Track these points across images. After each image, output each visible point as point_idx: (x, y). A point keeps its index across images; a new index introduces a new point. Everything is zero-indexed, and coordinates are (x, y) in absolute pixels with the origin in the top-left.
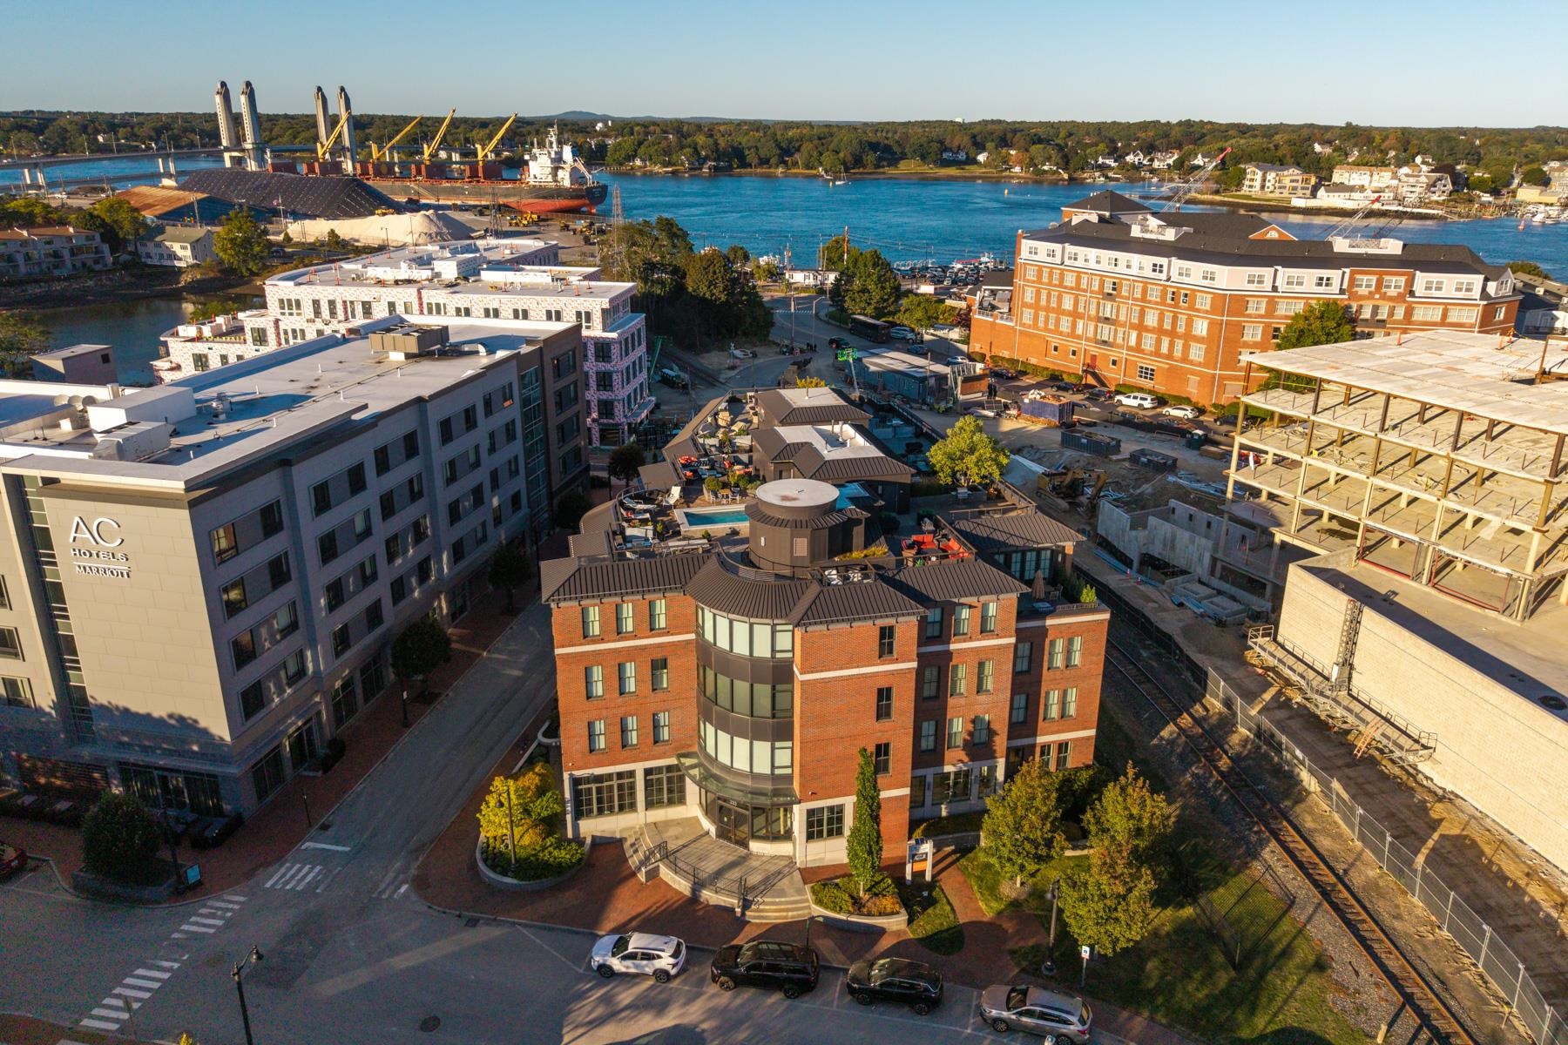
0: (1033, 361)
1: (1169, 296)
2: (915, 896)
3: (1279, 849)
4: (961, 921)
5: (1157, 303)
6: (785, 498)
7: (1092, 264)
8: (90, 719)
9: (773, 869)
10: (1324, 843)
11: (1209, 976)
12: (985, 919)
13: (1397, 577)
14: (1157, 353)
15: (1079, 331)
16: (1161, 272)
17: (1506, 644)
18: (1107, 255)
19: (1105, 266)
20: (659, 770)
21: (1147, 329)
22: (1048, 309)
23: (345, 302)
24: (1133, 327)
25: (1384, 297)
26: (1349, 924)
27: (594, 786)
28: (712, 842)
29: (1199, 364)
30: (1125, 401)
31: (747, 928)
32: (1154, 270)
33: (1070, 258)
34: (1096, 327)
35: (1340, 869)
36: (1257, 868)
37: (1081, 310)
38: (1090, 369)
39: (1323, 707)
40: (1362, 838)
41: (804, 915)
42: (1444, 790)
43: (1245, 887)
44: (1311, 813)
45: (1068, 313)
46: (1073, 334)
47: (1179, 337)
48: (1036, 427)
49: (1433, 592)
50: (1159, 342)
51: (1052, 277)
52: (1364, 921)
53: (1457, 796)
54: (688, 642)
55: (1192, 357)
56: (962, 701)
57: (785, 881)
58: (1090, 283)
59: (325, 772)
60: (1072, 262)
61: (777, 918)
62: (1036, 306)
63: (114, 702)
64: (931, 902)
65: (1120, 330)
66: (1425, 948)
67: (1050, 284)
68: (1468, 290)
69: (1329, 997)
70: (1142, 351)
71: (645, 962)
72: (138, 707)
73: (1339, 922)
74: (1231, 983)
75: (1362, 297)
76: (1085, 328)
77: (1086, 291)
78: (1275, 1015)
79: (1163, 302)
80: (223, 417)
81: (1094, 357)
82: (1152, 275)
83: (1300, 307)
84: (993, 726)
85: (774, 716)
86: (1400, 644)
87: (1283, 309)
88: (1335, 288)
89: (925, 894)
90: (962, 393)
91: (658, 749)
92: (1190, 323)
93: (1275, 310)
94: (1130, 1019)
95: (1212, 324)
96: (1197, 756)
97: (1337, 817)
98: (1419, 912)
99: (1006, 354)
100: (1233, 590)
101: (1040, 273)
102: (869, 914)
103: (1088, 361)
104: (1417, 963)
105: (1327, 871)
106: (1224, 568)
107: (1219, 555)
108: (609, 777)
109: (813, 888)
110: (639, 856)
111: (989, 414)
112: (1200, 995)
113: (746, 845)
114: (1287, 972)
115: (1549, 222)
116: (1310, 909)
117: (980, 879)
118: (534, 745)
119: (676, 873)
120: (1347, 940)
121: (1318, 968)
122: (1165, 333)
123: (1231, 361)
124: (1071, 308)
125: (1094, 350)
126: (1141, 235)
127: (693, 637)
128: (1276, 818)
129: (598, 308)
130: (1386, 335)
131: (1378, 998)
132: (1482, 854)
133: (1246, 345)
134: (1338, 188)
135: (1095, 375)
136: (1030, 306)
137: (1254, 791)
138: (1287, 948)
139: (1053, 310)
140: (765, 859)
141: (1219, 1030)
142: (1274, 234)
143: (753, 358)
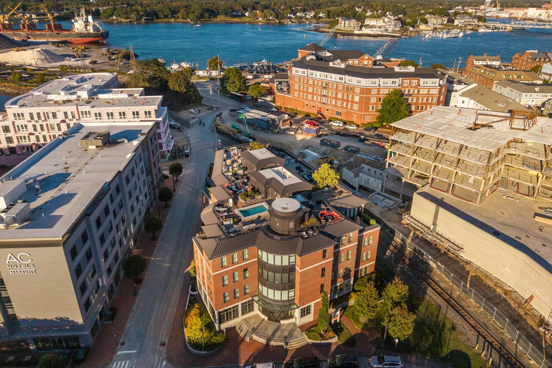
0: (299, 109)
1: (346, 88)
2: (337, 328)
3: (432, 290)
4: (353, 334)
5: (341, 90)
6: (284, 208)
7: (318, 77)
8: (19, 324)
9: (290, 329)
10: (443, 285)
11: (427, 338)
12: (359, 332)
13: (442, 192)
14: (342, 107)
15: (315, 99)
16: (342, 80)
17: (478, 214)
18: (324, 74)
19: (323, 77)
20: (246, 303)
21: (338, 99)
22: (303, 92)
23: (44, 113)
24: (333, 98)
25: (412, 87)
26: (457, 311)
27: (225, 313)
28: (266, 323)
29: (357, 111)
30: (334, 124)
31: (289, 352)
32: (340, 79)
33: (310, 74)
34: (321, 98)
35: (449, 292)
36: (427, 297)
37: (315, 92)
38: (319, 112)
39: (429, 238)
40: (453, 282)
41: (305, 343)
42: (467, 260)
43: (427, 305)
44: (436, 275)
45: (311, 93)
46: (313, 100)
47: (349, 102)
48: (309, 137)
49: (453, 196)
50: (343, 103)
51: (305, 81)
52: (460, 310)
53: (471, 262)
54: (255, 261)
55: (354, 108)
56: (342, 264)
57: (296, 332)
58: (318, 83)
59: (112, 321)
60: (311, 76)
61: (297, 346)
62: (299, 91)
63: (29, 317)
64: (342, 330)
65: (329, 99)
66: (478, 315)
67: (304, 83)
68: (435, 83)
69: (459, 337)
70: (337, 106)
72: (40, 317)
73: (455, 312)
74: (433, 339)
75: (405, 87)
76: (317, 98)
77: (317, 86)
78: (448, 347)
79: (343, 90)
80: (40, 191)
81: (320, 108)
82: (339, 81)
83: (387, 92)
84: (350, 269)
85: (289, 283)
86: (452, 219)
87: (382, 92)
88: (397, 85)
89: (339, 327)
90: (282, 126)
91: (246, 296)
92: (353, 97)
93: (379, 92)
94: (411, 358)
95: (360, 97)
96: (399, 260)
97: (443, 275)
98: (473, 303)
99: (289, 107)
100: (389, 196)
101: (300, 79)
102: (327, 339)
103: (318, 109)
104: (478, 321)
105: (446, 295)
106: (385, 189)
107: (384, 185)
108: (230, 309)
109: (306, 333)
110: (243, 333)
111: (293, 133)
112: (427, 345)
113: (279, 322)
114: (446, 332)
115: (430, 37)
116: (445, 308)
117: (353, 318)
118: (189, 296)
119: (260, 337)
120: (459, 317)
121: (454, 328)
122: (345, 100)
123: (367, 110)
124: (312, 92)
125: (320, 106)
126: (333, 66)
127: (256, 259)
128: (427, 279)
129: (153, 109)
130: (413, 99)
131: (472, 334)
132: (482, 281)
133: (371, 104)
134: (368, 26)
135: (321, 114)
136: (297, 90)
137: (418, 270)
138: (444, 322)
139: (305, 92)
140: (286, 325)
141: (435, 356)
142: (366, 57)
143: (199, 113)
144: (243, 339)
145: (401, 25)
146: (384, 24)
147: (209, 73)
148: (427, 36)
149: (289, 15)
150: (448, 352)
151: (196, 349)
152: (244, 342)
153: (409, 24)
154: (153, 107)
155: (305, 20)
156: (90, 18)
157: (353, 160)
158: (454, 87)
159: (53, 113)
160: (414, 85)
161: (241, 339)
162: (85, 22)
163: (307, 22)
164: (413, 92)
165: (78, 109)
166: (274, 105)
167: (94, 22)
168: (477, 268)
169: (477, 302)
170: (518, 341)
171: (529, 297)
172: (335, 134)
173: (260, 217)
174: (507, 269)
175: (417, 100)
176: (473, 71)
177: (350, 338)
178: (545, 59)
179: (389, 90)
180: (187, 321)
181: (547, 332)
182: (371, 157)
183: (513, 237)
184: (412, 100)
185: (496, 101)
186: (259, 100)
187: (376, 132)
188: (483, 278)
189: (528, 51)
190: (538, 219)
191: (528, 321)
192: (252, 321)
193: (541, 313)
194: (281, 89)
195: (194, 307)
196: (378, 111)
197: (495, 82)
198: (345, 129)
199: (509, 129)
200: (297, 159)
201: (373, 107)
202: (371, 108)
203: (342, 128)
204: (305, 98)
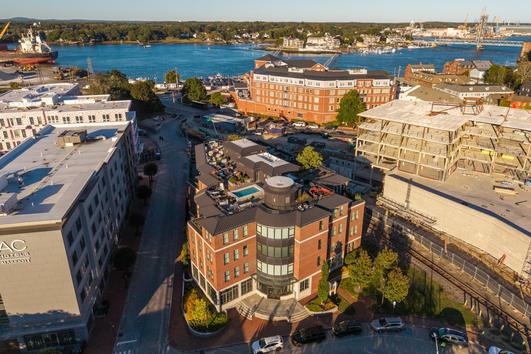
0: (262, 113)
1: (306, 91)
2: (335, 299)
3: (415, 259)
4: (351, 303)
5: (302, 93)
6: (279, 185)
7: (279, 82)
8: (9, 322)
9: (291, 304)
10: (424, 254)
11: (419, 300)
12: (356, 301)
13: (410, 174)
14: (303, 109)
15: (277, 103)
16: (302, 83)
17: (445, 189)
18: (284, 78)
19: (284, 82)
20: (245, 282)
21: (299, 102)
22: (265, 96)
23: (8, 119)
24: (295, 101)
25: (366, 87)
26: (441, 275)
27: (226, 293)
28: (267, 300)
29: (317, 111)
30: (297, 125)
31: (293, 325)
32: (300, 83)
33: (271, 80)
34: (282, 102)
35: (431, 260)
36: (412, 265)
37: (277, 96)
38: (282, 115)
39: (404, 215)
40: (432, 250)
41: (307, 316)
42: (440, 231)
43: (413, 272)
44: (416, 246)
45: (272, 98)
46: (274, 104)
47: (310, 104)
48: (275, 137)
49: (420, 177)
50: (303, 105)
51: (267, 86)
52: (444, 273)
53: (444, 233)
54: (254, 238)
55: (314, 109)
56: (335, 237)
57: (296, 306)
58: (279, 87)
59: (106, 314)
61: (300, 319)
62: (261, 96)
63: (20, 313)
64: (339, 300)
65: (290, 102)
66: (460, 276)
67: (265, 88)
68: (387, 84)
69: (448, 296)
70: (298, 109)
71: (272, 347)
72: (32, 311)
73: (440, 275)
74: (425, 300)
75: (360, 88)
76: (279, 102)
77: (278, 90)
78: (440, 306)
79: (304, 93)
80: (23, 184)
81: (282, 111)
82: (299, 84)
83: (343, 92)
84: (342, 243)
85: (289, 256)
86: (424, 194)
87: (339, 93)
88: (353, 86)
89: (337, 298)
90: (249, 128)
91: (246, 274)
92: (313, 99)
93: (337, 93)
94: (408, 319)
95: (320, 99)
96: (380, 236)
97: (423, 246)
98: (454, 267)
99: (252, 112)
100: (360, 183)
101: (261, 85)
102: (327, 310)
103: (281, 112)
104: (461, 281)
105: (429, 262)
106: (355, 176)
107: (354, 173)
108: (231, 289)
109: (307, 306)
110: (244, 312)
111: (260, 134)
112: (421, 306)
113: (279, 299)
114: (435, 293)
115: (367, 53)
116: (430, 273)
117: (348, 289)
118: (183, 283)
119: (262, 314)
120: (444, 280)
121: (441, 290)
122: (305, 102)
123: (326, 110)
124: (273, 96)
125: (282, 109)
126: (292, 71)
127: (255, 236)
128: (409, 250)
129: (124, 112)
130: (367, 98)
131: (459, 293)
132: (458, 248)
133: (330, 104)
134: (310, 44)
135: (284, 117)
136: (259, 96)
137: (399, 243)
138: (431, 286)
139: (267, 97)
140: (286, 301)
141: (430, 315)
142: (318, 66)
143: (163, 120)
144: (245, 318)
145: (340, 43)
146: (325, 42)
147: (166, 86)
148: (364, 52)
149: (235, 36)
150: (441, 310)
151: (200, 331)
152: (246, 320)
153: (347, 42)
154: (124, 109)
155: (251, 41)
156: (38, 39)
158: (400, 88)
159: (17, 119)
160: (368, 86)
161: (243, 319)
162: (32, 42)
163: (253, 42)
164: (368, 92)
165: (44, 115)
166: (236, 110)
167: (42, 42)
168: (450, 238)
169: (457, 264)
170: (500, 295)
171: (501, 257)
172: (300, 133)
173: (253, 197)
174: (479, 233)
175: (372, 99)
176: (412, 77)
177: (349, 307)
178: (471, 66)
179: (346, 91)
180: (186, 306)
181: (522, 285)
182: (336, 150)
183: (480, 206)
184: (367, 100)
185: (440, 98)
186: (221, 107)
187: (337, 130)
188: (458, 246)
189: (456, 60)
190: (497, 190)
191: (504, 278)
192: (252, 300)
193: (514, 270)
194: (243, 96)
195: (191, 292)
196: (337, 111)
197: (434, 85)
198: (307, 129)
199: (462, 115)
200: (276, 149)
201: (332, 107)
202: (330, 108)
203: (305, 128)
204: (267, 102)
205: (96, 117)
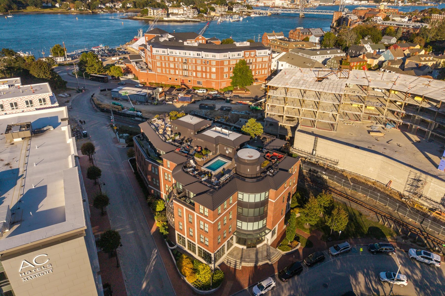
0: (163, 83)
1: (203, 62)
3: (334, 194)
4: (307, 238)
5: (200, 64)
6: (250, 157)
7: (178, 54)
9: (266, 249)
10: (338, 189)
12: (310, 236)
14: (202, 77)
15: (177, 73)
16: (200, 56)
18: (182, 52)
19: (182, 55)
20: (229, 240)
21: (198, 71)
22: (165, 68)
24: (194, 71)
26: (356, 202)
27: (218, 254)
28: (246, 250)
29: (215, 79)
30: (199, 92)
31: (274, 266)
32: (198, 55)
33: (170, 53)
34: (182, 72)
35: (345, 192)
36: (334, 199)
37: (176, 67)
38: (183, 83)
39: (313, 160)
41: (281, 255)
42: (342, 170)
44: (331, 184)
45: (173, 69)
46: (175, 74)
47: (208, 73)
48: (186, 104)
49: (318, 129)
50: (202, 75)
52: (357, 201)
53: (344, 170)
54: (236, 204)
55: (212, 78)
57: (271, 250)
58: (178, 59)
60: (171, 54)
61: (277, 259)
62: (162, 67)
64: (299, 238)
65: (190, 72)
66: (368, 201)
67: (165, 60)
68: (266, 53)
69: (367, 218)
70: (198, 77)
71: (269, 288)
74: (354, 224)
75: (247, 58)
76: (179, 72)
77: (177, 62)
78: (365, 227)
79: (202, 64)
81: (183, 80)
82: (197, 57)
83: (234, 62)
85: (264, 213)
87: (231, 63)
88: (241, 56)
90: (160, 98)
91: (230, 234)
92: (210, 69)
94: (351, 241)
95: (217, 69)
96: (303, 180)
97: (335, 182)
98: (362, 195)
99: (154, 82)
101: (161, 57)
102: (295, 247)
104: (370, 205)
105: (344, 194)
108: (221, 249)
109: (279, 248)
110: (232, 264)
111: (171, 103)
112: (353, 229)
113: (255, 247)
114: (358, 218)
115: (221, 21)
116: (349, 203)
117: (300, 227)
118: (170, 251)
119: (249, 263)
120: (359, 206)
121: (361, 214)
122: (204, 72)
123: (222, 78)
124: (173, 67)
125: (183, 78)
126: (187, 45)
127: (237, 202)
128: (327, 187)
129: (48, 96)
130: (252, 66)
131: (372, 214)
132: (357, 180)
133: (225, 73)
134: (173, 14)
135: (185, 85)
136: (159, 67)
137: (319, 183)
138: (353, 213)
139: (167, 68)
140: (261, 247)
141: (362, 234)
142: (200, 37)
143: (70, 96)
144: (235, 269)
145: (197, 13)
146: (185, 12)
148: (219, 20)
149: (99, 6)
150: (368, 230)
151: (205, 289)
152: (237, 271)
153: (203, 12)
155: (115, 10)
157: (230, 117)
160: (252, 56)
161: (233, 270)
163: (118, 12)
164: (253, 61)
166: (138, 81)
168: (350, 173)
169: (363, 193)
170: (397, 211)
171: (388, 182)
172: (206, 99)
173: (224, 169)
174: (371, 168)
175: (256, 67)
176: (272, 44)
177: (307, 241)
178: (309, 33)
179: (236, 61)
180: (184, 271)
181: (407, 200)
182: (242, 112)
183: (367, 147)
184: (252, 67)
185: (304, 63)
186: (121, 79)
187: (233, 94)
188: (357, 178)
189: (298, 28)
190: (372, 134)
191: (394, 197)
192: (235, 253)
193: (398, 190)
194: (142, 68)
195: (182, 258)
196: (231, 78)
197: (290, 50)
198: (208, 94)
201: (226, 75)
202: (225, 76)
203: (207, 94)
204: (168, 73)
205: (18, 103)
